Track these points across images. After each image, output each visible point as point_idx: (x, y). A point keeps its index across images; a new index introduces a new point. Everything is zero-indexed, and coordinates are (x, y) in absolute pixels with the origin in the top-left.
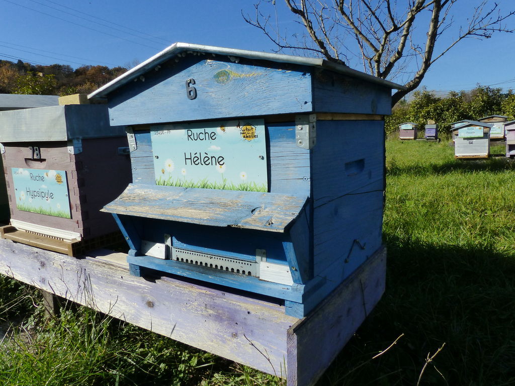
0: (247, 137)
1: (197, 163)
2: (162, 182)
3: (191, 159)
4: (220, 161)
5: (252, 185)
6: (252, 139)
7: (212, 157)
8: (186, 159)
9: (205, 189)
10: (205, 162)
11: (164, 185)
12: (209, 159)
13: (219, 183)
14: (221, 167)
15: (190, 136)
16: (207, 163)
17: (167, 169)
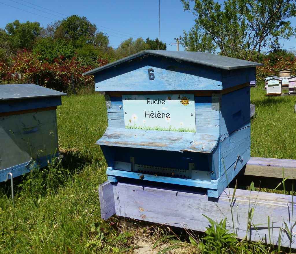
0: (184, 103)
1: (152, 116)
2: (129, 127)
3: (149, 114)
4: (167, 116)
5: (187, 129)
6: (187, 105)
7: (162, 114)
8: (146, 114)
9: (158, 131)
10: (158, 116)
11: (131, 128)
12: (161, 114)
13: (167, 127)
14: (168, 119)
15: (148, 102)
16: (159, 117)
17: (133, 120)
